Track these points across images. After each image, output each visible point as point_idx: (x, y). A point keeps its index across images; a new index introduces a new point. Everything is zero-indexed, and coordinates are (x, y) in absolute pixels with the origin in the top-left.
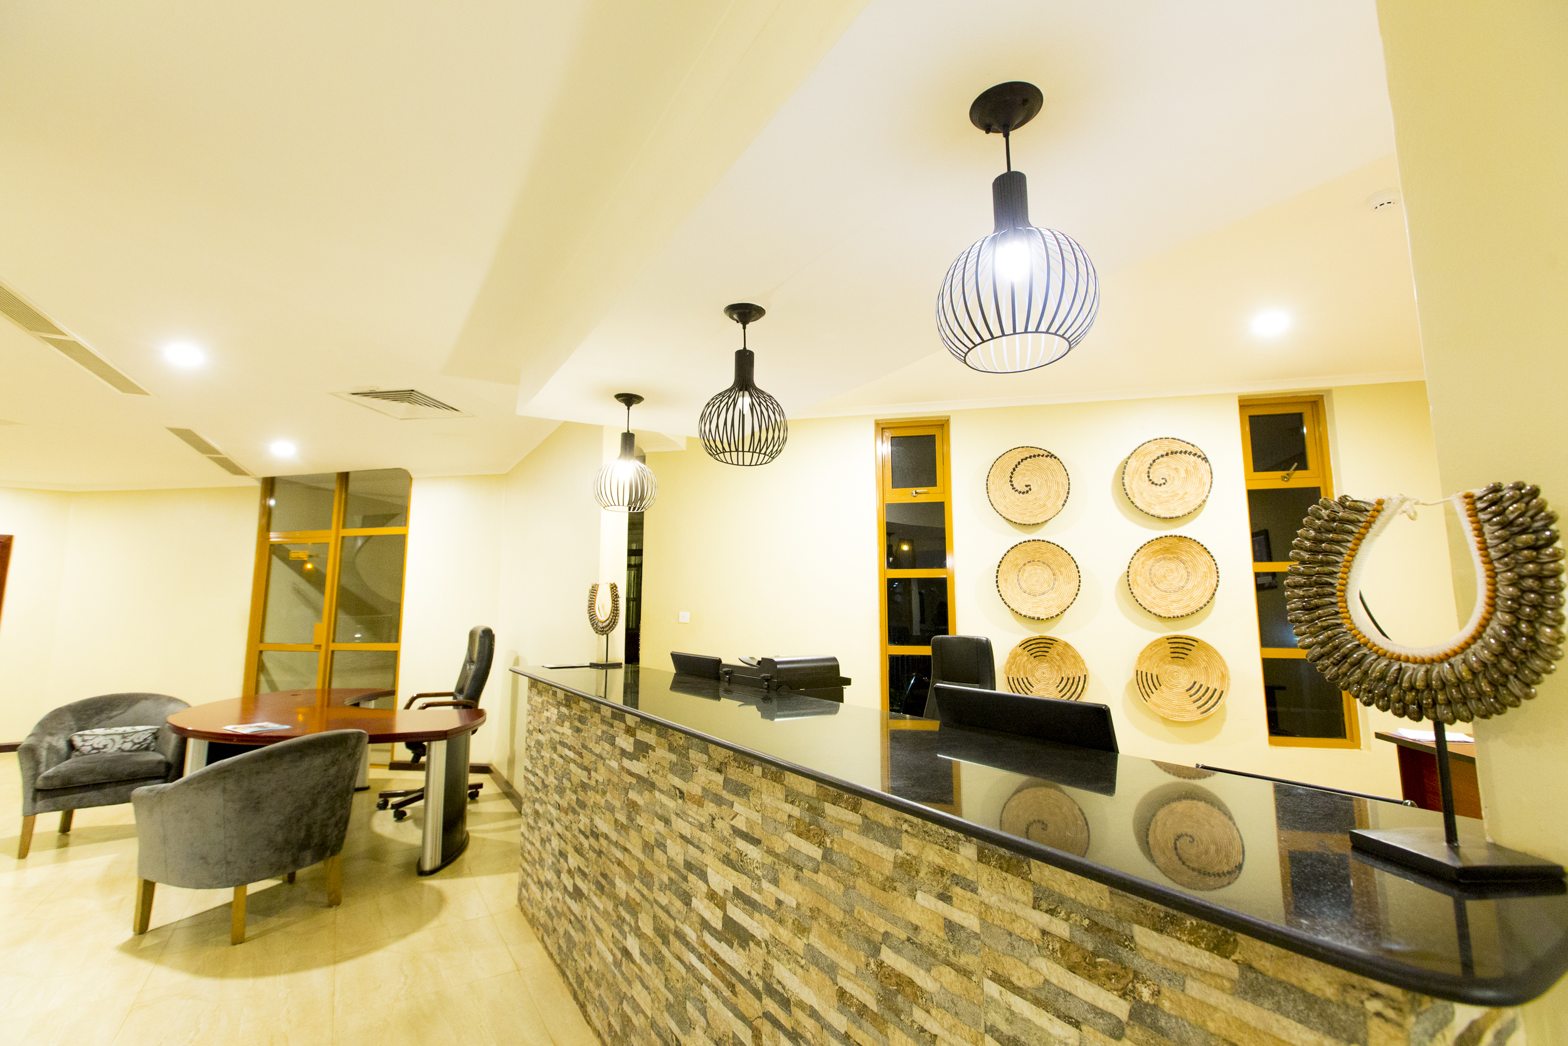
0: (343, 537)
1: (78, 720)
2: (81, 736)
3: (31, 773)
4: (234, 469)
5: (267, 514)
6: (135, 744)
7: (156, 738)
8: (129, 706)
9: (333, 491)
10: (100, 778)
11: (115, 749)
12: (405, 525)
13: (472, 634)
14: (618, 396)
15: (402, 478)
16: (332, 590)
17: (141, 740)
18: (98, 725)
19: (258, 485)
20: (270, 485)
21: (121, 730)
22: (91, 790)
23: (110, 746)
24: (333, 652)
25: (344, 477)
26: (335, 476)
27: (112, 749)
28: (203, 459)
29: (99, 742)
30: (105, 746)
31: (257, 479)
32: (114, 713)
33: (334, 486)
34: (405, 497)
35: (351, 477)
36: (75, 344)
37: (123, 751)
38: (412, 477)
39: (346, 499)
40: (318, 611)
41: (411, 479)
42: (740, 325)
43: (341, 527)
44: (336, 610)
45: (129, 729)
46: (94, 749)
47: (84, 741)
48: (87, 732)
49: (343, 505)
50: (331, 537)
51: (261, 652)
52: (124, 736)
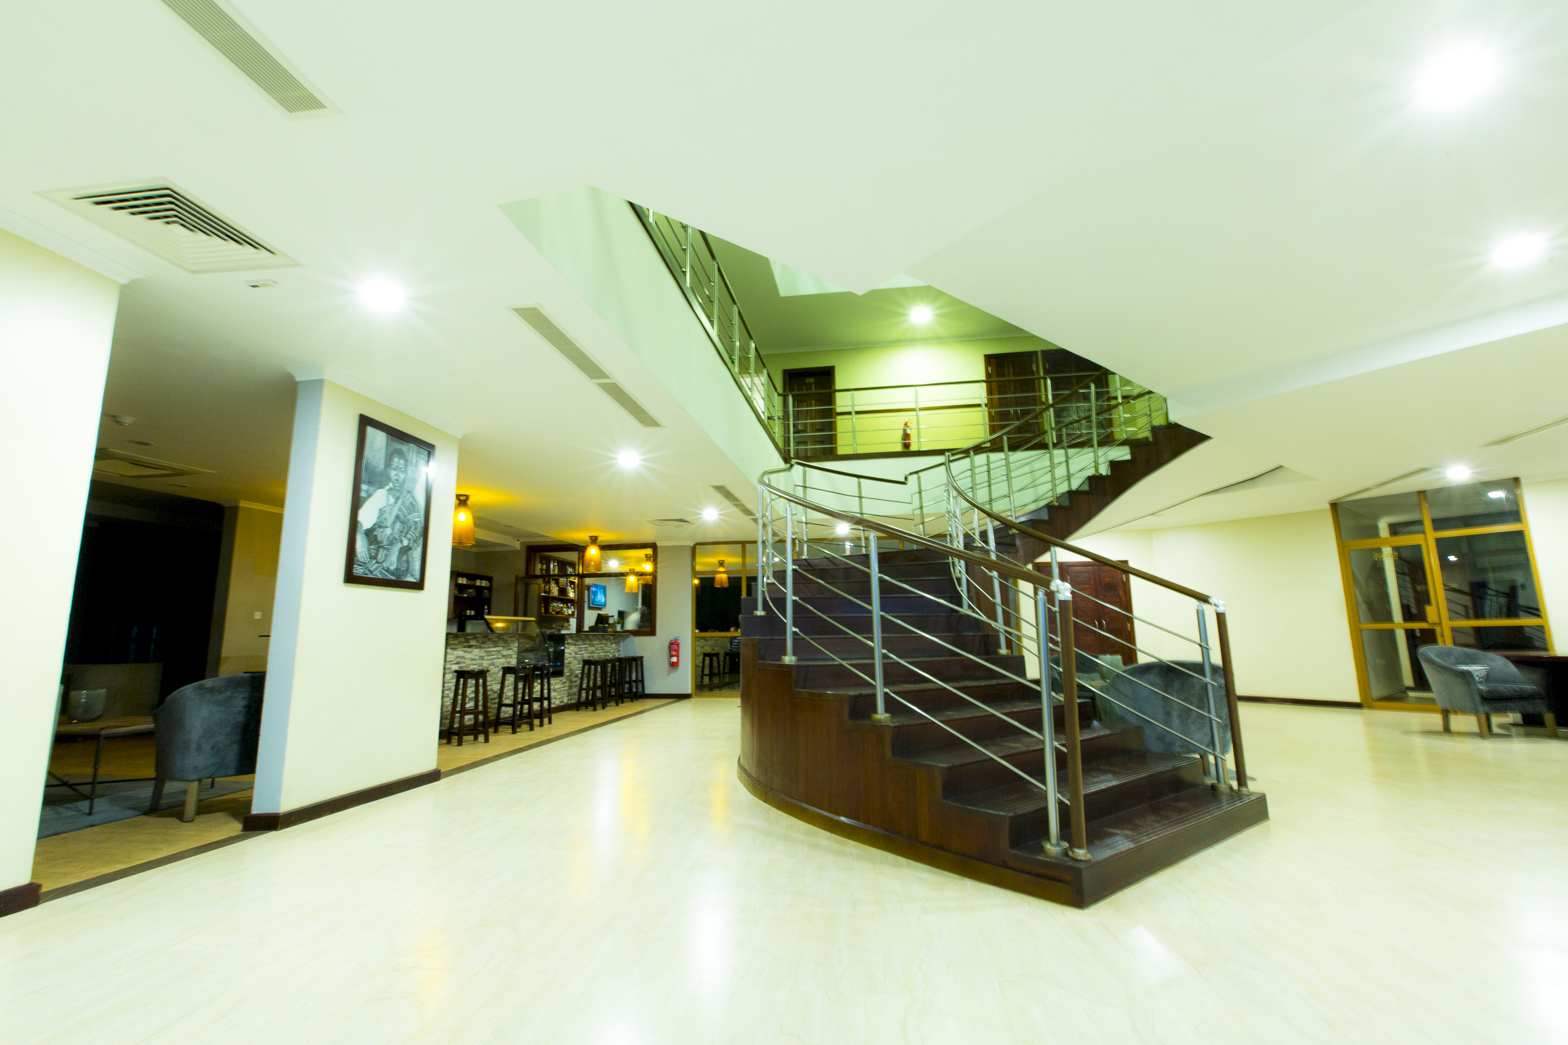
0: (1437, 539)
20: (1335, 507)
25: (1423, 494)
26: (1416, 494)
43: (1433, 531)
50: (1424, 539)
51: (1362, 630)
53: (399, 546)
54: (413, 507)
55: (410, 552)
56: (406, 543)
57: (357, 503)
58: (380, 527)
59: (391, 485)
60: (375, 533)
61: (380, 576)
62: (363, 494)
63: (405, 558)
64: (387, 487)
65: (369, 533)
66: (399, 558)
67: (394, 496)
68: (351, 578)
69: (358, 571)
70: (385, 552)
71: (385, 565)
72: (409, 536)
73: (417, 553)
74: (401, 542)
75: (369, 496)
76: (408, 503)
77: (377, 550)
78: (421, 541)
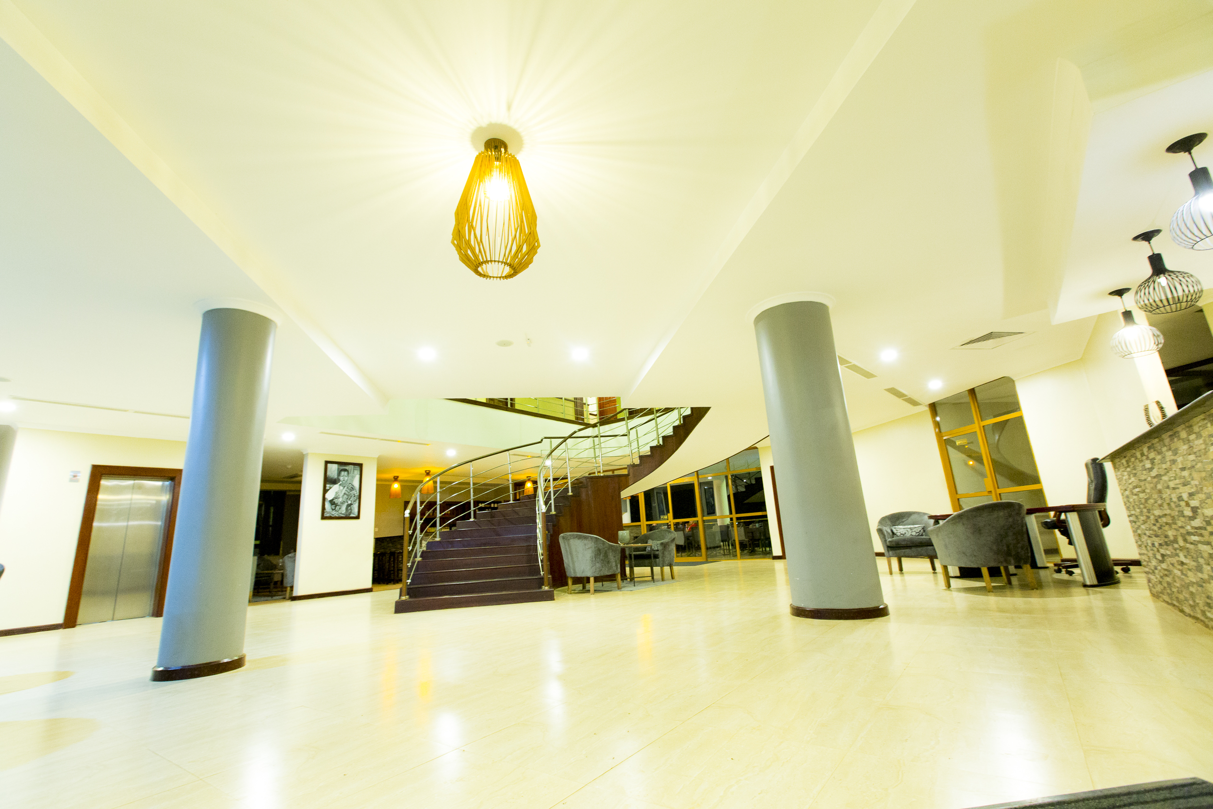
0: (983, 426)
1: (891, 522)
2: (895, 528)
3: (884, 540)
4: (914, 403)
5: (937, 425)
6: (917, 533)
7: (924, 531)
8: (909, 517)
9: (969, 403)
10: (909, 544)
11: (909, 535)
12: (1020, 410)
13: (1087, 465)
14: (1111, 293)
15: (1007, 383)
16: (989, 464)
17: (919, 531)
18: (899, 525)
19: (927, 409)
20: (934, 408)
21: (909, 526)
22: (907, 549)
23: (907, 533)
24: (1000, 494)
25: (972, 392)
26: (967, 392)
27: (908, 535)
28: (900, 401)
29: (903, 531)
30: (905, 533)
31: (926, 406)
32: (904, 520)
33: (968, 399)
34: (1014, 395)
35: (976, 390)
36: (855, 366)
37: (913, 536)
38: (1014, 379)
39: (978, 406)
40: (983, 475)
41: (1014, 381)
42: (1147, 243)
43: (980, 421)
44: (995, 476)
45: (912, 526)
46: (901, 534)
47: (897, 530)
48: (896, 527)
49: (977, 408)
50: (976, 427)
51: (958, 499)
52: (911, 529)
53: (346, 504)
54: (353, 489)
55: (352, 506)
56: (349, 502)
57: (325, 491)
58: (336, 498)
59: (341, 482)
60: (334, 501)
61: (337, 516)
62: (327, 488)
63: (349, 508)
64: (339, 484)
65: (332, 502)
66: (347, 509)
67: (342, 486)
68: (323, 517)
69: (326, 515)
70: (339, 507)
71: (339, 512)
72: (351, 500)
73: (356, 506)
74: (347, 502)
75: (331, 488)
76: (350, 488)
77: (336, 507)
78: (357, 502)
